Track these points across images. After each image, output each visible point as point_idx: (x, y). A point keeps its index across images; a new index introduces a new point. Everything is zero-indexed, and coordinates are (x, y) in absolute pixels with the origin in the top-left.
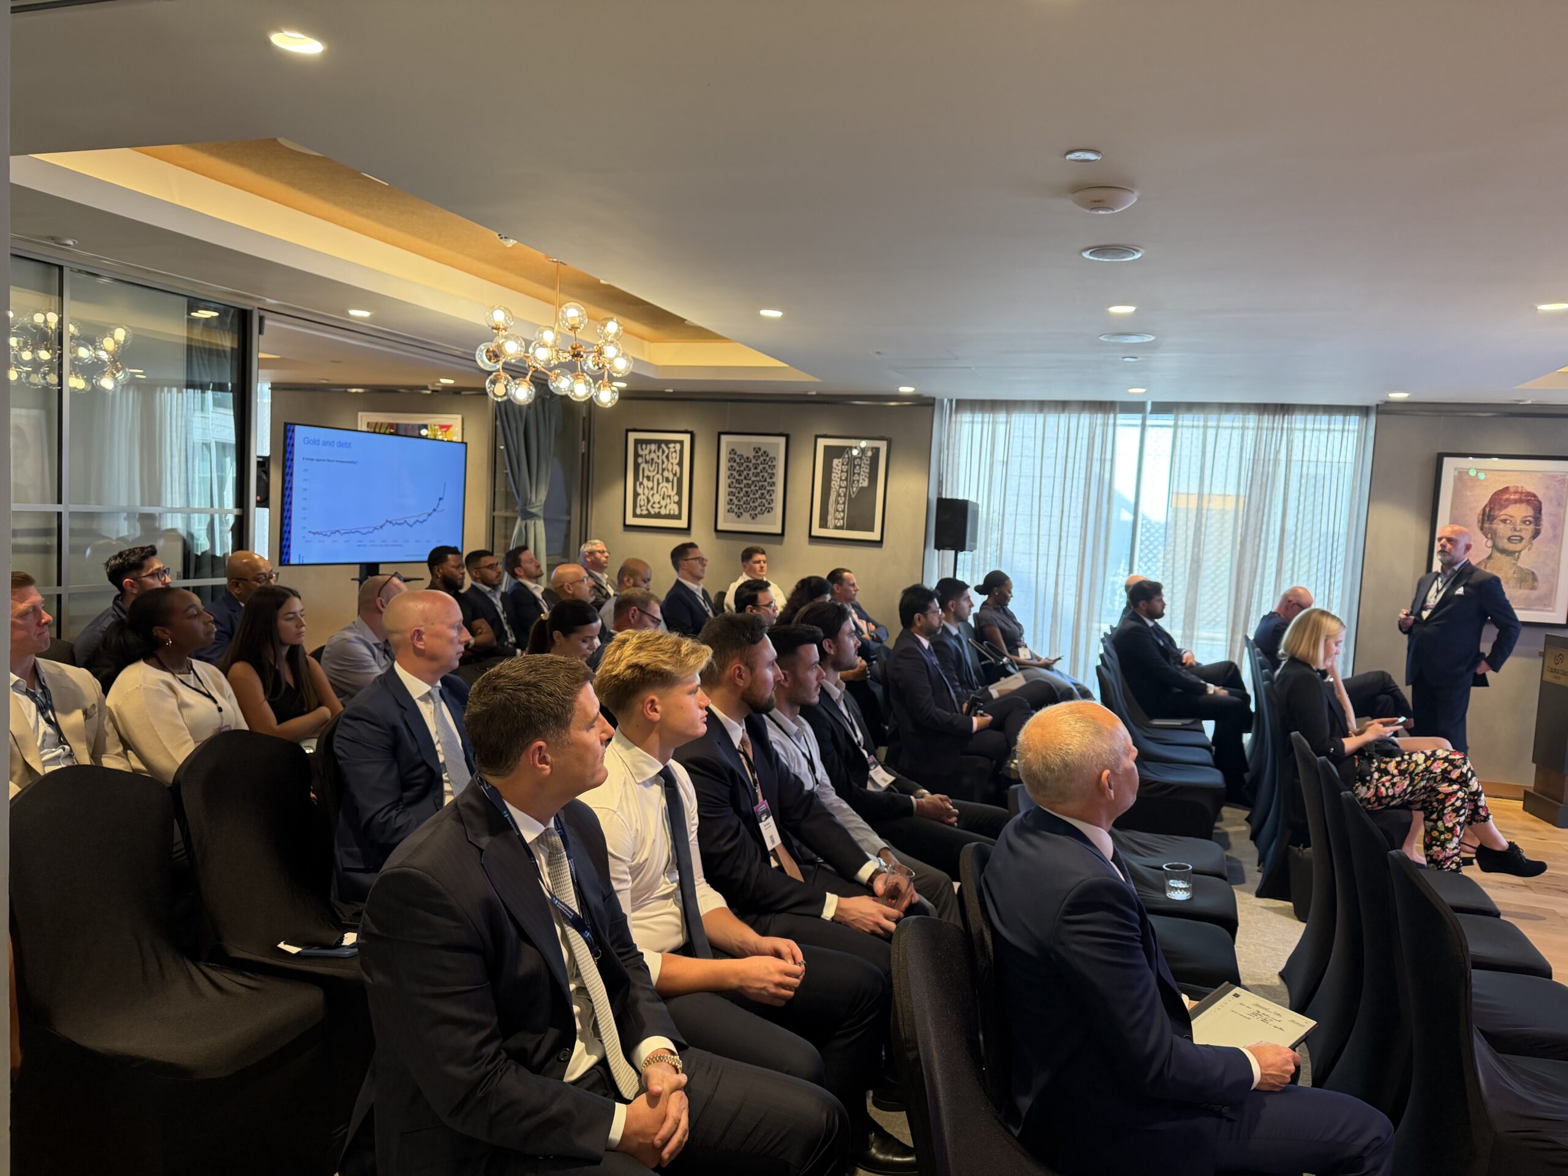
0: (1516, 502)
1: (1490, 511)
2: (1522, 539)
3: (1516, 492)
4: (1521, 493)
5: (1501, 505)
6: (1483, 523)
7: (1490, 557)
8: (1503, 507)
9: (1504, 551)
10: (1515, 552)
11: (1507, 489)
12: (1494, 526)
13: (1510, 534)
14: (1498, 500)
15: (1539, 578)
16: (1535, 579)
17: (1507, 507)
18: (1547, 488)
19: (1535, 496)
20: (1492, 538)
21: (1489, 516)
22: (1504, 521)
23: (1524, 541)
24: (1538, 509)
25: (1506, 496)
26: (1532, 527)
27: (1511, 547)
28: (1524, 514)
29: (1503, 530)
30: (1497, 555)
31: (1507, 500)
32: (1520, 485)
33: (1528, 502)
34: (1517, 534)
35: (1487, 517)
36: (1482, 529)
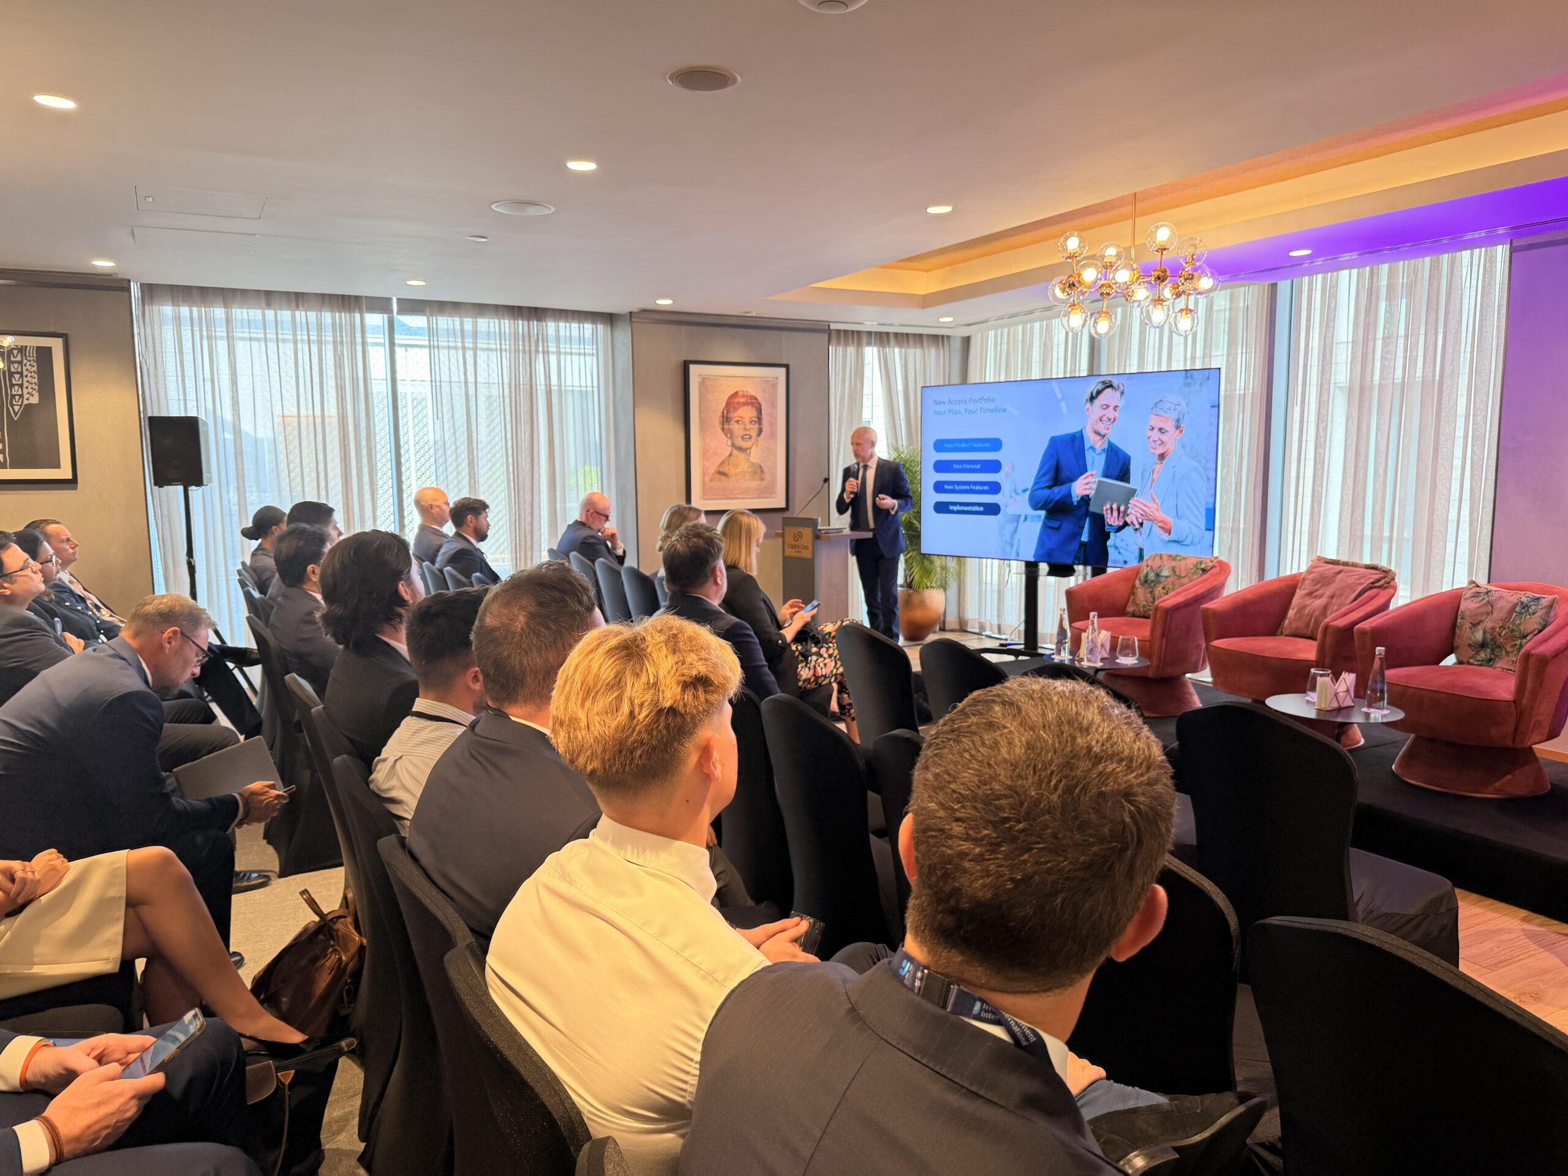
0: (745, 404)
1: (728, 412)
2: (751, 437)
3: (743, 396)
4: (747, 396)
5: (735, 408)
6: (723, 425)
7: (731, 455)
8: (736, 409)
9: (740, 449)
10: (747, 449)
11: (737, 393)
12: (731, 427)
13: (742, 432)
14: (732, 403)
15: (765, 470)
16: (762, 471)
17: (738, 409)
18: (764, 391)
19: (756, 399)
20: (731, 438)
21: (727, 418)
22: (738, 422)
23: (753, 439)
24: (760, 411)
25: (737, 400)
26: (756, 426)
27: (744, 444)
28: (751, 416)
29: (737, 429)
30: (735, 452)
31: (738, 403)
32: (745, 390)
33: (752, 404)
34: (747, 433)
35: (726, 419)
36: (723, 429)
